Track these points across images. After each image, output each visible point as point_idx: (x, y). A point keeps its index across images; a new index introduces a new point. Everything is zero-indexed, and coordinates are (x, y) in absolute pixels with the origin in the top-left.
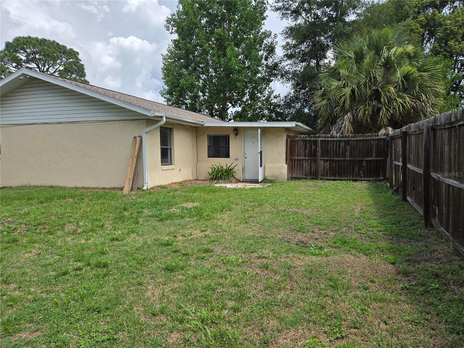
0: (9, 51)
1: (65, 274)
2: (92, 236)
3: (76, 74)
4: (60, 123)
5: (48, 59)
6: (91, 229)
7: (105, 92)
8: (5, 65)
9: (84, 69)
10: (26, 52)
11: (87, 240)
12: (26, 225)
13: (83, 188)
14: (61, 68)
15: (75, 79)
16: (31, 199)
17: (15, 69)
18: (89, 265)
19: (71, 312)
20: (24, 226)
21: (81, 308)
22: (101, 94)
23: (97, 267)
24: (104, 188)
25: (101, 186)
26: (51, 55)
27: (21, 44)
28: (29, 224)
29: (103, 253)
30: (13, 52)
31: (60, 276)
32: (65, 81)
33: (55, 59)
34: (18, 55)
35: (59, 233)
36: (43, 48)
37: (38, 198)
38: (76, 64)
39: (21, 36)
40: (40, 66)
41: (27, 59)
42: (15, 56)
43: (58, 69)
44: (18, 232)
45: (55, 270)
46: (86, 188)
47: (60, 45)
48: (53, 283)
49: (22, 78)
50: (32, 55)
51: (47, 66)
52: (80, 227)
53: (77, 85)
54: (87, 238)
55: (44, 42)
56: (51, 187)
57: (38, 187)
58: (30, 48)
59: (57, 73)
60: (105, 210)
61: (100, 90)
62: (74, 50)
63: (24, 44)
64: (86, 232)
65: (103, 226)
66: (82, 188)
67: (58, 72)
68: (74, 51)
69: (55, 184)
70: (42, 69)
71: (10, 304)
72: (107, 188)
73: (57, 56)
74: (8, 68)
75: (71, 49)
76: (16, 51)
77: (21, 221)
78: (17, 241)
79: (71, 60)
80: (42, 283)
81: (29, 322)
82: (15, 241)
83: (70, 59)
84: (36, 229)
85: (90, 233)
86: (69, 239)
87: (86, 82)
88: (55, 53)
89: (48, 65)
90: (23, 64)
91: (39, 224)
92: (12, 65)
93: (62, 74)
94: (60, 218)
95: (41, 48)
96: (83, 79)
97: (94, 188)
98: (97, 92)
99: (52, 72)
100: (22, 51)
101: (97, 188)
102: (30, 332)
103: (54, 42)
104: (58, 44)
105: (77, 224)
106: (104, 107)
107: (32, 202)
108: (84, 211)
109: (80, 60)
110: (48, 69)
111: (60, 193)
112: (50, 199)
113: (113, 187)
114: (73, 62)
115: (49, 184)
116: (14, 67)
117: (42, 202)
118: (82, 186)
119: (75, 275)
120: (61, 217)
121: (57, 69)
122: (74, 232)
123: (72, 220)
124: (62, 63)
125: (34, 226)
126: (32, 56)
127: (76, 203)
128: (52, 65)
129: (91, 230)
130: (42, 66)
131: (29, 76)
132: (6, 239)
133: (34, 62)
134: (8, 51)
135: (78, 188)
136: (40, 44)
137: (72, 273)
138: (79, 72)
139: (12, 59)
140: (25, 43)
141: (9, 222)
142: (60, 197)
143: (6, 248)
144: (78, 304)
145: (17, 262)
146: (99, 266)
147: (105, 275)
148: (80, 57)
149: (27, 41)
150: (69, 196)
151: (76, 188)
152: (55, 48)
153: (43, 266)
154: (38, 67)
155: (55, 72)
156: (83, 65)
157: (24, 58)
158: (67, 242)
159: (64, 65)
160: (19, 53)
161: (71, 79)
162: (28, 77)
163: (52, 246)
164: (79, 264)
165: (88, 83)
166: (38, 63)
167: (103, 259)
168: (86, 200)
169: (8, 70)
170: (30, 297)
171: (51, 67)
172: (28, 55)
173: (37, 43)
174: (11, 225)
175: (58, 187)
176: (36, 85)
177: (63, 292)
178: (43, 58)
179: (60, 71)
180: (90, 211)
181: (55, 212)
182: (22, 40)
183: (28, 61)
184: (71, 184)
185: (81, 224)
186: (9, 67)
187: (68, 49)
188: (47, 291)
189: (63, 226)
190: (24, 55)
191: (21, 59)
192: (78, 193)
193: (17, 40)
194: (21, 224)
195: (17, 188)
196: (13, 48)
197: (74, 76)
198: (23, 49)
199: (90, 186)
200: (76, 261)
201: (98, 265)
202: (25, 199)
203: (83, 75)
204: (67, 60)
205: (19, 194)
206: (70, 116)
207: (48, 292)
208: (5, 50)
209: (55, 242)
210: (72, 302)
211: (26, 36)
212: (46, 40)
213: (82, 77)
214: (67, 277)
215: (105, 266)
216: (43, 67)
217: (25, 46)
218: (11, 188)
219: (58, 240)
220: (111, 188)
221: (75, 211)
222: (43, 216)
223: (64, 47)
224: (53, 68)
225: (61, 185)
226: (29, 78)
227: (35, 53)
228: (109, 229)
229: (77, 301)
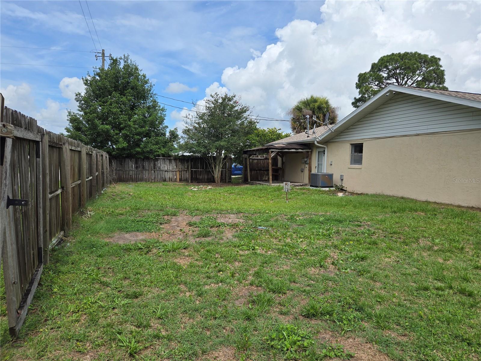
0: (374, 72)
1: (426, 289)
2: (450, 257)
3: (434, 82)
4: (418, 135)
5: (408, 72)
6: (449, 249)
7: (473, 97)
8: (369, 84)
9: (444, 75)
10: (388, 69)
11: (446, 260)
12: (383, 231)
13: (435, 203)
14: (420, 79)
15: (433, 88)
16: (384, 207)
18: (451, 288)
19: (438, 332)
20: (381, 232)
21: (448, 332)
22: (469, 99)
23: (460, 293)
24: (459, 206)
25: (457, 203)
26: (411, 67)
27: (385, 62)
28: (386, 231)
29: (466, 279)
30: (377, 71)
31: (421, 289)
32: (429, 91)
33: (414, 72)
34: (381, 73)
35: (414, 246)
36: (405, 62)
37: (391, 208)
38: (436, 71)
39: (386, 55)
40: (399, 80)
41: (388, 76)
42: (378, 74)
43: (417, 80)
44: (377, 236)
45: (415, 282)
46: (438, 203)
47: (422, 55)
48: (415, 294)
49: (388, 94)
50: (393, 71)
51: (406, 79)
52: (437, 245)
53: (441, 94)
54: (445, 257)
55: (406, 56)
56: (402, 198)
57: (390, 196)
58: (392, 65)
59: (414, 84)
60: (463, 232)
61: (467, 96)
62: (436, 57)
63: (387, 62)
64: (443, 251)
65: (462, 248)
66: (433, 203)
67: (416, 83)
68: (436, 58)
69: (406, 196)
70: (401, 82)
71: (379, 300)
72: (463, 207)
73: (418, 66)
74: (371, 87)
75: (433, 57)
76: (380, 70)
77: (378, 226)
78: (377, 244)
79: (432, 68)
80: (405, 290)
81: (397, 324)
82: (375, 243)
83: (430, 67)
84: (392, 237)
85: (448, 254)
86: (425, 254)
87: (445, 89)
88: (415, 64)
89: (407, 78)
90: (385, 81)
91: (394, 233)
92: (375, 84)
93: (419, 85)
94: (414, 231)
95: (402, 62)
96: (441, 86)
97: (448, 205)
98: (465, 99)
99: (410, 84)
100: (385, 69)
101: (451, 205)
102: (398, 334)
103: (416, 53)
104: (420, 54)
105: (433, 240)
106: (471, 114)
107: (387, 210)
108: (439, 228)
109: (441, 66)
110: (406, 82)
111: (411, 205)
112: (402, 210)
113: (471, 206)
114: (433, 70)
115: (400, 194)
116: (376, 86)
117: (395, 212)
118: (434, 201)
119: (437, 295)
120: (414, 229)
121: (415, 81)
122: (430, 249)
123: (427, 235)
124: (422, 73)
125: (390, 234)
126: (393, 72)
127: (429, 218)
128: (411, 77)
129: (449, 251)
130: (401, 79)
131: (395, 91)
132: (368, 240)
133: (394, 78)
134: (373, 72)
135: (430, 202)
136: (402, 59)
137: (435, 292)
138: (438, 78)
139: (376, 78)
140: (388, 61)
141: (368, 225)
142: (411, 210)
143: (369, 249)
144: (444, 326)
145: (380, 264)
146: (463, 293)
147: (472, 306)
148: (441, 63)
149: (391, 59)
150: (421, 209)
151: (428, 202)
152: (416, 59)
153: (403, 274)
154: (398, 82)
155: (412, 84)
156: (444, 70)
157: (385, 75)
158: (423, 257)
159: (424, 74)
160: (382, 71)
161: (428, 87)
162: (394, 93)
163: (409, 257)
164: (439, 284)
165: (447, 89)
166: (398, 77)
167: (469, 287)
168: (440, 216)
169: (371, 89)
170: (394, 300)
171: (409, 79)
172: (390, 71)
173: (399, 59)
174: (370, 229)
175: (408, 198)
176: (400, 99)
177: (427, 307)
178: (403, 72)
179: (418, 81)
180: (446, 230)
181: (409, 224)
182: (385, 59)
183: (388, 78)
184: (423, 198)
185: (437, 241)
186: (372, 86)
187: (429, 57)
188: (410, 300)
189: (417, 239)
190: (386, 72)
191: (383, 77)
192: (430, 207)
193: (382, 59)
194: (378, 229)
195: (373, 196)
196: (378, 68)
197: (432, 84)
198: (386, 67)
199: (443, 202)
200: (436, 280)
201: (462, 292)
202: (379, 206)
203: (442, 81)
204: (427, 68)
205: (374, 201)
206: (429, 127)
207: (412, 302)
208: (370, 71)
209: (412, 253)
210: (438, 322)
211: (389, 54)
212: (408, 53)
213: (440, 84)
214: (428, 293)
215: (470, 295)
216: (402, 81)
217: (388, 64)
218: (367, 194)
219: (414, 252)
220: (468, 207)
221: (428, 226)
222: (397, 226)
223: (426, 56)
224: (412, 80)
225: (412, 197)
226: (395, 93)
227: (396, 69)
228: (471, 253)
229: (442, 322)
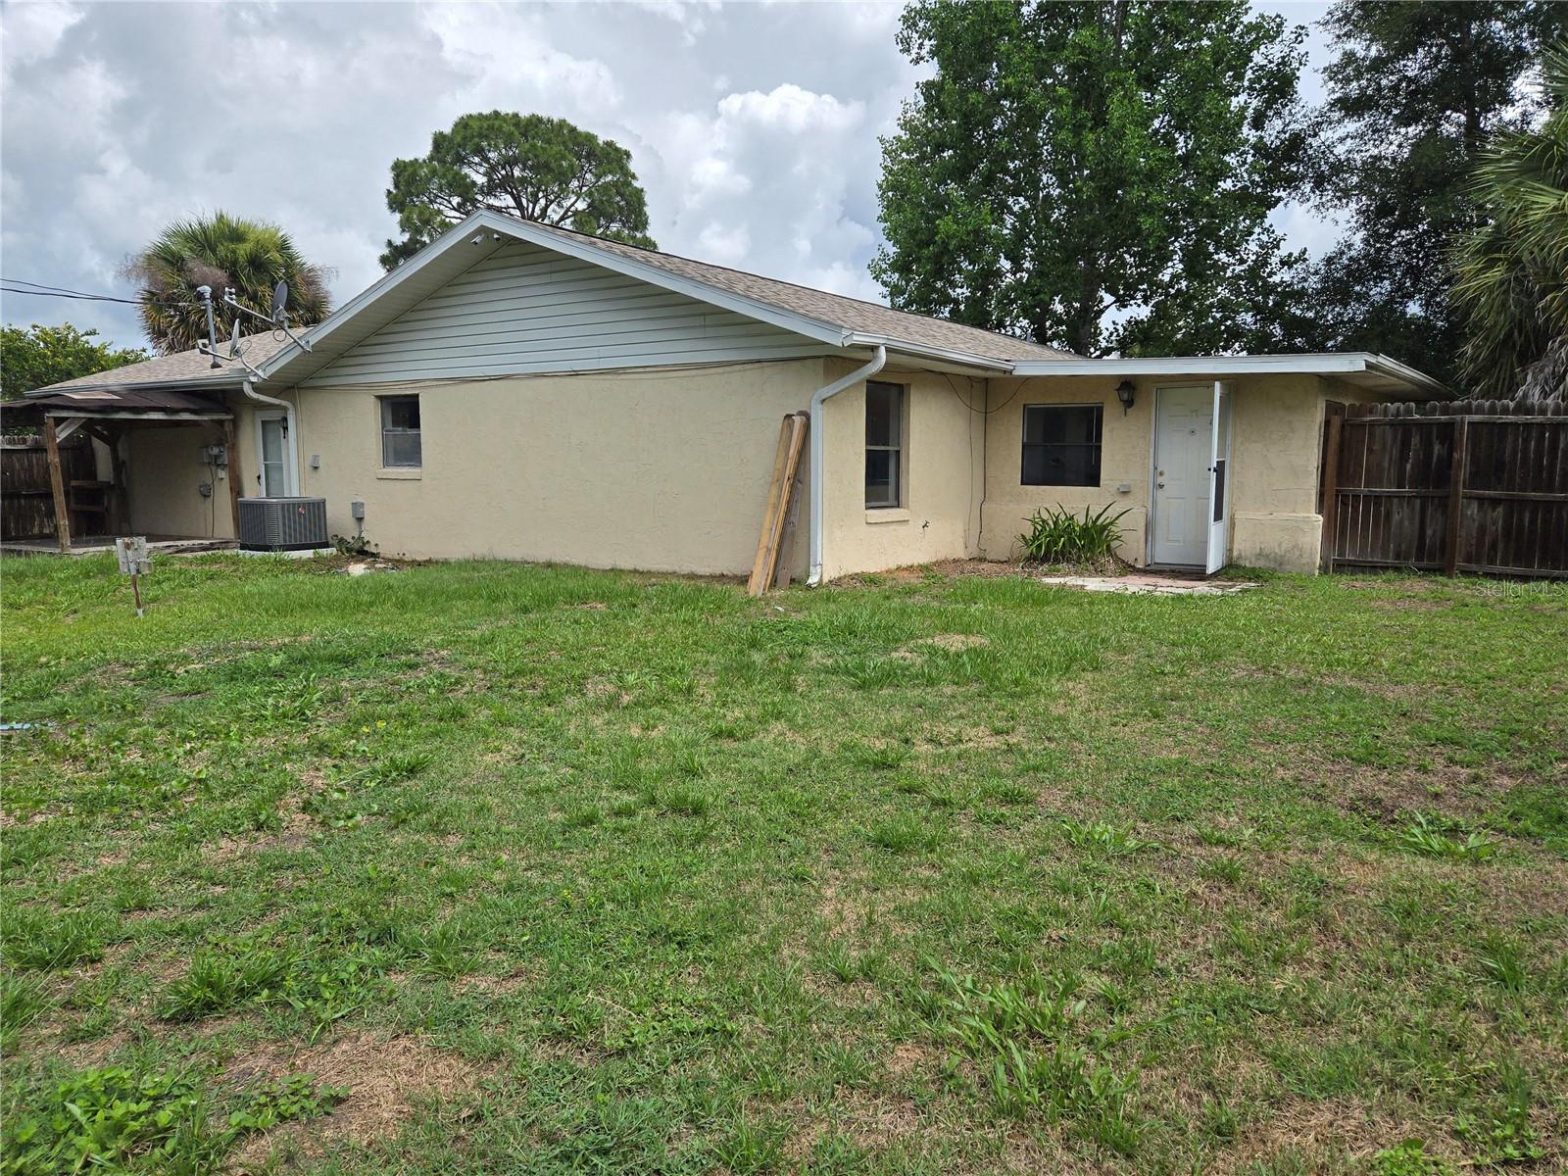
0: (442, 161)
1: (589, 821)
2: (661, 718)
3: (621, 220)
4: (576, 374)
5: (545, 180)
6: (658, 697)
7: (705, 273)
8: (431, 202)
9: (645, 204)
10: (486, 160)
11: (648, 728)
12: (485, 672)
13: (636, 571)
14: (581, 205)
15: (617, 238)
16: (496, 599)
17: (458, 215)
18: (653, 802)
19: (607, 936)
20: (481, 676)
21: (633, 927)
22: (692, 279)
23: (674, 811)
24: (692, 576)
25: (686, 569)
26: (553, 165)
27: (473, 137)
28: (494, 670)
29: (691, 772)
30: (453, 163)
31: (575, 826)
32: (595, 243)
33: (563, 179)
34: (466, 170)
35: (572, 702)
36: (533, 146)
37: (516, 597)
38: (622, 190)
39: (474, 112)
40: (524, 201)
41: (489, 181)
42: (458, 173)
43: (573, 209)
44: (465, 690)
45: (562, 809)
46: (642, 573)
47: (579, 134)
48: (558, 844)
49: (477, 239)
50: (504, 168)
51: (543, 202)
52: (628, 689)
53: (625, 255)
54: (647, 722)
55: (537, 127)
56: (549, 565)
57: (514, 563)
58: (497, 147)
59: (568, 221)
60: (696, 643)
61: (689, 269)
62: (618, 145)
63: (482, 136)
64: (644, 706)
65: (690, 689)
66: (630, 571)
67: (572, 219)
68: (617, 150)
69: (557, 559)
70: (530, 210)
71: (448, 890)
72: (701, 576)
73: (571, 166)
74: (439, 212)
75: (610, 144)
76: (461, 160)
77: (472, 659)
78: (463, 716)
79: (609, 178)
80: (529, 840)
81: (496, 948)
82: (458, 714)
83: (605, 174)
84: (510, 686)
85: (656, 710)
86: (598, 722)
87: (649, 245)
88: (563, 158)
89: (546, 197)
90: (480, 198)
91: (519, 673)
92: (450, 202)
93: (584, 224)
94: (574, 659)
95: (527, 146)
96: (639, 235)
97: (665, 575)
98: (682, 276)
99: (556, 218)
100: (477, 160)
101: (674, 574)
102: (498, 976)
103: (563, 123)
104: (573, 130)
105: (620, 678)
106: (700, 321)
107: (502, 607)
108: (638, 641)
109: (634, 177)
110: (544, 210)
111: (571, 584)
112: (547, 602)
113: (718, 573)
114: (615, 184)
115: (542, 556)
116: (454, 209)
117: (526, 610)
118: (631, 567)
119: (616, 830)
120: (575, 654)
121: (568, 210)
122: (612, 703)
123: (606, 666)
124: (585, 189)
125: (506, 677)
126: (503, 172)
127: (616, 616)
128: (556, 198)
129: (659, 701)
130: (528, 200)
131: (497, 232)
132: (436, 709)
133: (507, 192)
134: (439, 161)
135: (622, 571)
136: (524, 135)
137: (609, 823)
138: (631, 212)
139: (451, 185)
140: (485, 133)
141: (442, 661)
142: (575, 598)
143: (436, 734)
144: (626, 913)
145: (465, 775)
146: (681, 811)
147: (699, 839)
148: (633, 166)
149: (491, 128)
150: (597, 594)
151: (616, 572)
152: (564, 143)
153: (531, 793)
154: (519, 206)
155: (562, 219)
156: (642, 190)
157: (481, 180)
158: (591, 731)
159: (590, 194)
160: (470, 164)
161: (607, 236)
162: (496, 236)
163: (554, 739)
164: (627, 798)
165: (655, 246)
166: (518, 192)
167: (694, 790)
168: (643, 609)
169: (439, 219)
170: (497, 877)
171: (552, 202)
172: (493, 169)
173: (516, 133)
174: (448, 670)
175: (566, 565)
176: (517, 260)
177: (584, 873)
178: (531, 178)
179: (576, 213)
180: (655, 644)
181: (560, 640)
182: (475, 125)
183: (490, 189)
184: (605, 563)
185: (631, 679)
186: (442, 207)
187: (601, 142)
188: (543, 865)
189: (580, 683)
190: (482, 170)
191: (474, 183)
192: (621, 586)
193: (464, 124)
194: (472, 667)
195: (463, 565)
196: (454, 151)
197: (614, 227)
198: (479, 151)
199: (654, 568)
200: (619, 788)
201: (679, 807)
202: (481, 596)
203: (641, 223)
204: (598, 177)
205: (467, 581)
206: (603, 351)
207: (545, 869)
208: (431, 158)
209: (561, 725)
210: (609, 906)
211: (486, 111)
212: (540, 120)
213: (636, 228)
214: (593, 831)
215: (698, 810)
216: (531, 205)
217: (484, 144)
218: (446, 563)
219: (569, 721)
220: (712, 577)
221: (613, 640)
222: (528, 649)
223: (590, 138)
224: (560, 205)
225: (575, 561)
226: (497, 239)
227: (510, 162)
228: (708, 699)
229: (621, 904)
